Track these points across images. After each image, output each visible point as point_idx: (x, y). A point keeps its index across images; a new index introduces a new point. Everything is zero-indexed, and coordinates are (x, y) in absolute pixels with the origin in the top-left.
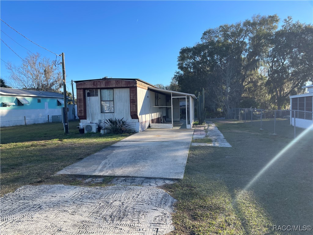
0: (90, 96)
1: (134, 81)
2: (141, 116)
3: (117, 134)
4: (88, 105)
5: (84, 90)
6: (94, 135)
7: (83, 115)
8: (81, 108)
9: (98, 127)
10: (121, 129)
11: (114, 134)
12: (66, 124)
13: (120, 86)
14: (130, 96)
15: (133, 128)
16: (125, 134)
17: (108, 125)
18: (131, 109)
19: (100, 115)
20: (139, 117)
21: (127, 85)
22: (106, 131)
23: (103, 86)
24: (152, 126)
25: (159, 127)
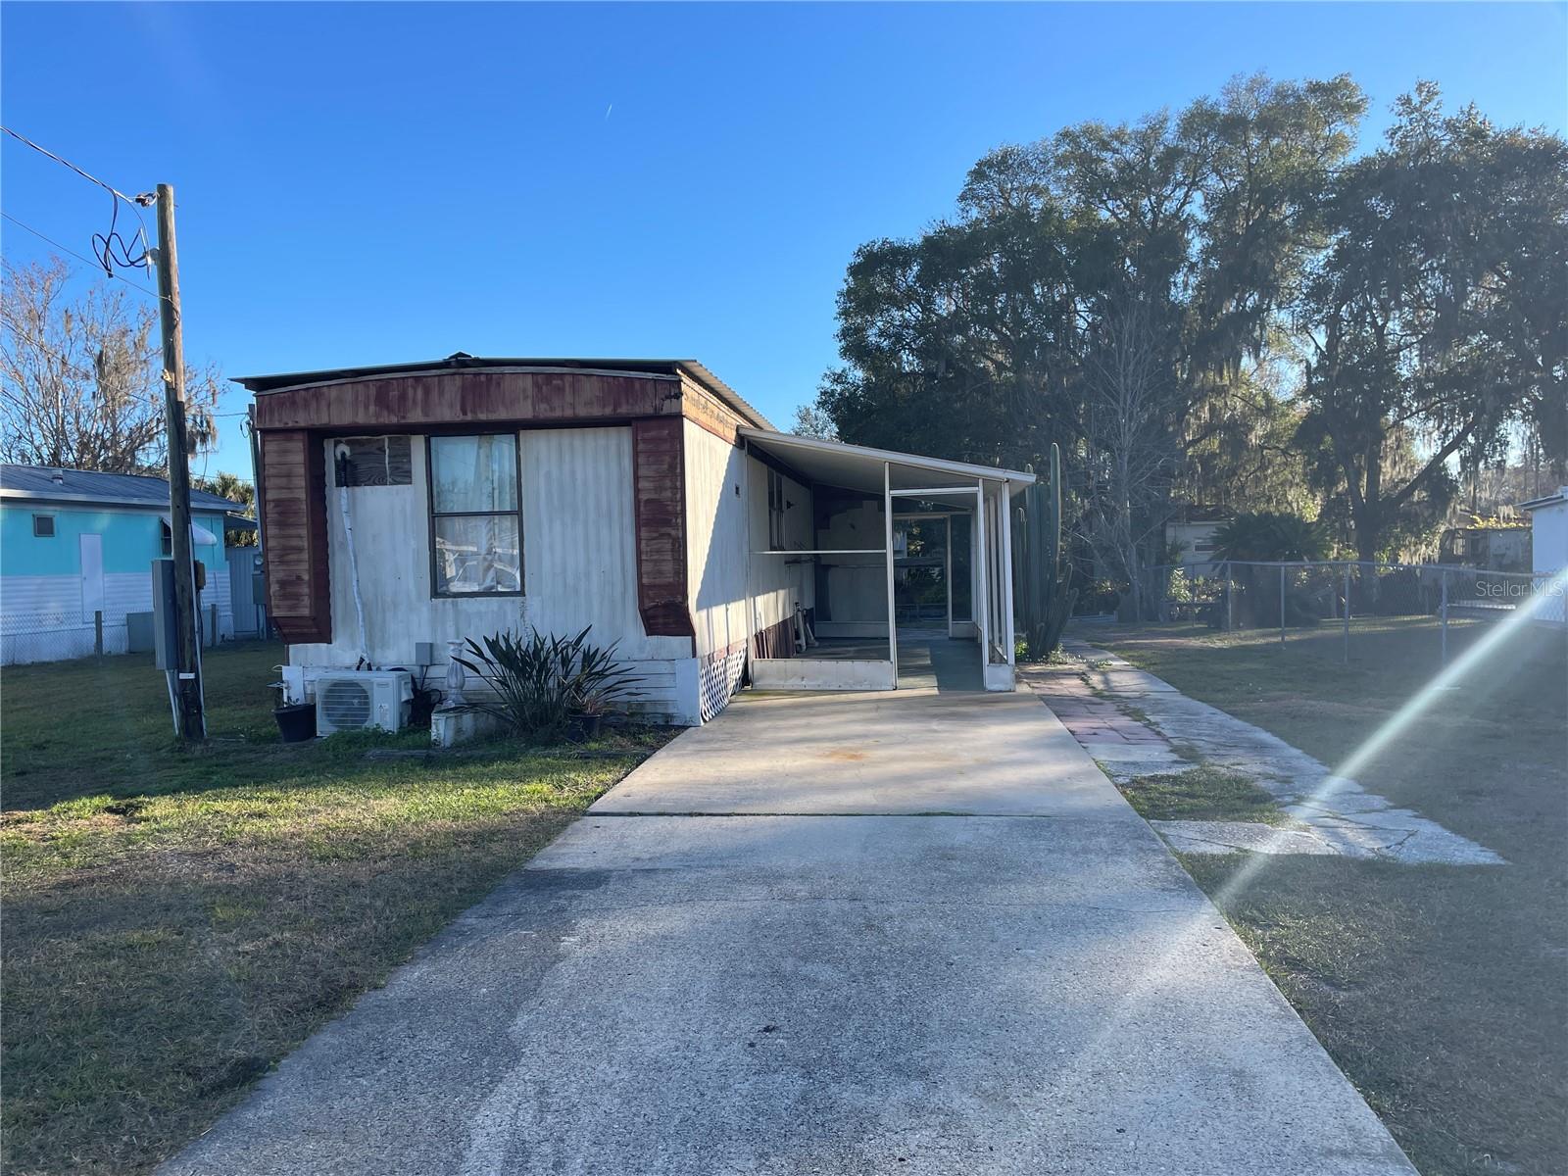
0: (356, 483)
1: (666, 374)
2: (704, 613)
3: (550, 743)
4: (343, 545)
5: (316, 437)
6: (387, 750)
7: (306, 612)
8: (287, 563)
9: (414, 690)
10: (576, 711)
11: (531, 744)
12: (183, 676)
13: (568, 413)
14: (636, 478)
15: (655, 695)
16: (604, 746)
17: (486, 679)
18: (646, 567)
19: (425, 609)
20: (697, 618)
21: (616, 405)
22: (468, 720)
23: (447, 412)
24: (758, 679)
25: (808, 684)
